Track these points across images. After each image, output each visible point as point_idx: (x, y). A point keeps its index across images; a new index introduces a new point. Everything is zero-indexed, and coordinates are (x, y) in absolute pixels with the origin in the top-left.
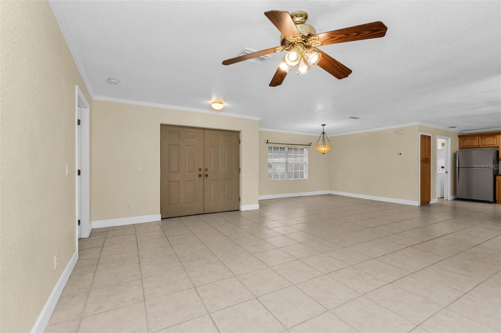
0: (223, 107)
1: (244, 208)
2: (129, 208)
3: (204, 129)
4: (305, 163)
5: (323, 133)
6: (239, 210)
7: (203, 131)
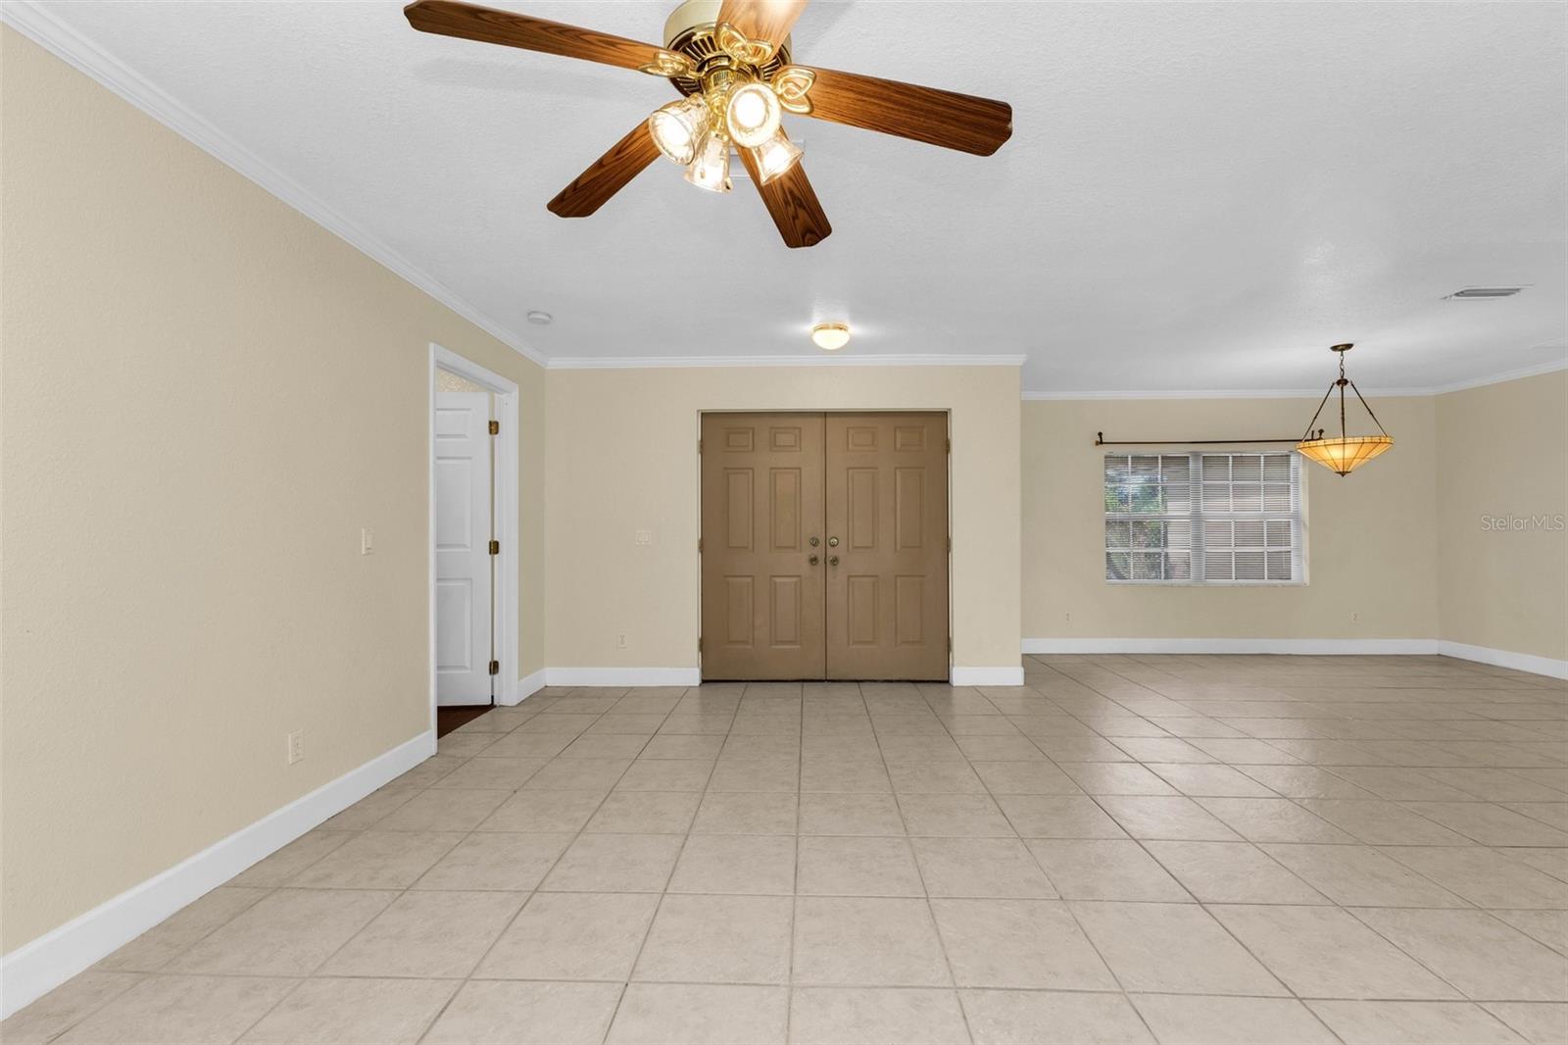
0: (849, 342)
1: (962, 675)
2: (622, 642)
3: (825, 414)
4: (1297, 517)
5: (1339, 383)
6: (947, 682)
7: (819, 421)
